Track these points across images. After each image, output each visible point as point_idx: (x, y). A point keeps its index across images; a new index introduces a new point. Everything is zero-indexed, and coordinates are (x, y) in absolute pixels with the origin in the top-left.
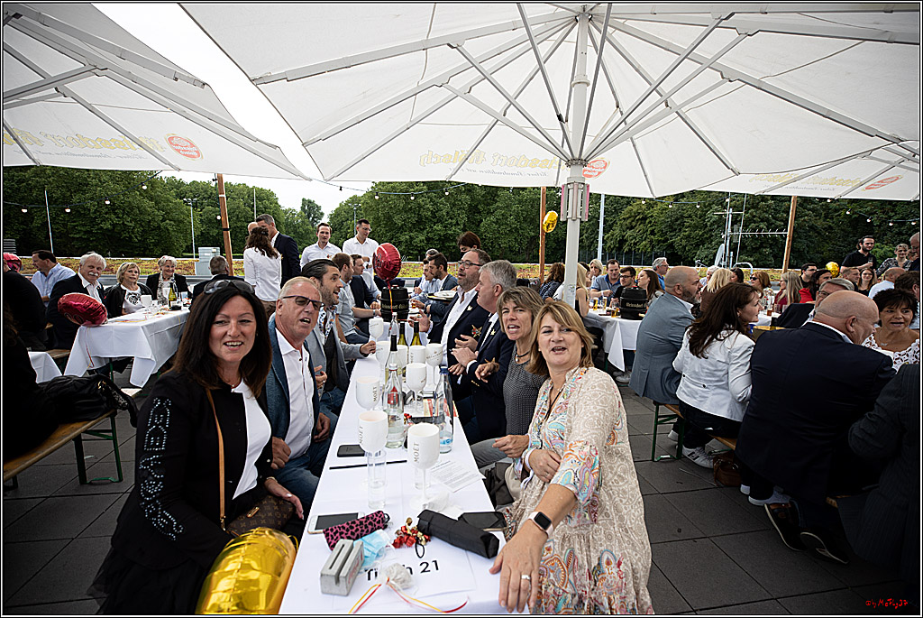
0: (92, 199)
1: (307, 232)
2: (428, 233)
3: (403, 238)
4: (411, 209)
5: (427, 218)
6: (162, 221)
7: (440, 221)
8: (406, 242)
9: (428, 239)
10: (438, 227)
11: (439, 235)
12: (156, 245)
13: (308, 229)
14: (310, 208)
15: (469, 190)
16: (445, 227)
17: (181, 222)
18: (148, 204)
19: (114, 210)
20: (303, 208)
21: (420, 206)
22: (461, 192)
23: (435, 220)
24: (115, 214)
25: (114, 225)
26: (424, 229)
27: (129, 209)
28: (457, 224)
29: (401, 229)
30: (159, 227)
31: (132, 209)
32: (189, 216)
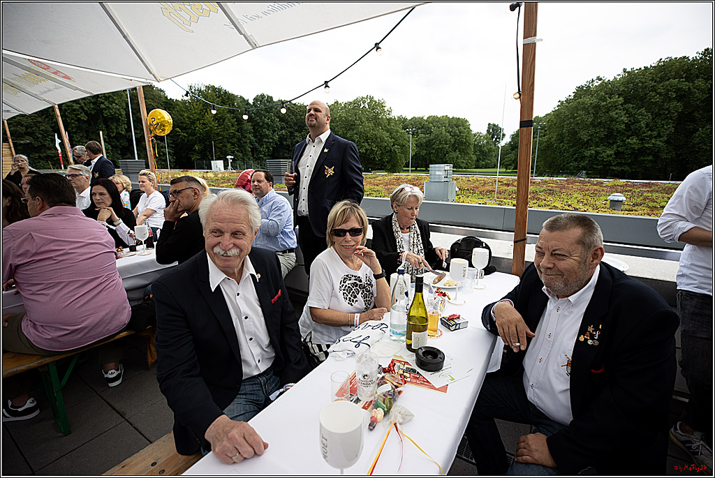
0: (356, 134)
1: (490, 150)
2: (618, 147)
3: (587, 153)
4: (600, 123)
5: (619, 132)
6: (393, 146)
7: (636, 133)
8: (591, 157)
9: (617, 154)
10: (633, 141)
11: (634, 149)
12: (388, 162)
13: (491, 148)
14: (495, 131)
15: (684, 96)
16: (642, 140)
17: (404, 146)
18: (386, 135)
19: (367, 140)
20: (488, 131)
21: (612, 120)
22: (670, 99)
23: (629, 133)
24: (368, 143)
25: (366, 150)
26: (614, 143)
27: (375, 139)
28: (659, 136)
29: (587, 145)
30: (391, 150)
31: (376, 139)
32: (409, 142)
